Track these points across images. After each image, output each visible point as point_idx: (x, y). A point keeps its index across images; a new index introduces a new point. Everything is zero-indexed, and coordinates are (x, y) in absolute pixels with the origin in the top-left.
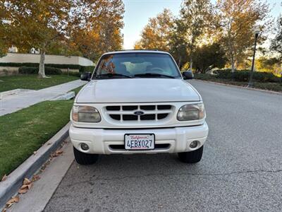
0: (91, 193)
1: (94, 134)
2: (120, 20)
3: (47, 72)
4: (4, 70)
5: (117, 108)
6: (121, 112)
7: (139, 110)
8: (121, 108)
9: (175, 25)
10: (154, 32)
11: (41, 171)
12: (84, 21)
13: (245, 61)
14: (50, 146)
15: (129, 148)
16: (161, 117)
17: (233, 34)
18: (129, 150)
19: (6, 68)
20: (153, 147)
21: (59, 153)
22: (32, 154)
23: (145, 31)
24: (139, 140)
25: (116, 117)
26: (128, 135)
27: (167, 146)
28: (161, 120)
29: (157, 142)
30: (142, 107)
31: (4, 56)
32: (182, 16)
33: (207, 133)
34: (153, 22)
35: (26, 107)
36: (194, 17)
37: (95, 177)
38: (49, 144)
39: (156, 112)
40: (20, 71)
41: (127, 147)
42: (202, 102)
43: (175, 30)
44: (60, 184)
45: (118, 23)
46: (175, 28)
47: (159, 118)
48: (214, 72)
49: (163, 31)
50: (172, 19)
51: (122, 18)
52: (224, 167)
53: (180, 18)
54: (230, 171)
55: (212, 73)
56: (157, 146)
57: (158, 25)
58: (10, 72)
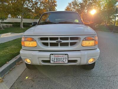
0: (32, 87)
1: (33, 54)
2: (56, 3)
3: (24, 26)
4: (6, 25)
5: (47, 39)
6: (49, 41)
7: (59, 40)
8: (49, 39)
9: (80, 5)
10: (70, 9)
11: (9, 72)
12: (40, 3)
13: (111, 21)
14: (16, 59)
15: (53, 62)
16: (72, 44)
17: (106, 9)
18: (53, 63)
19: (7, 24)
20: (67, 62)
21: (21, 63)
22: (6, 63)
23: (66, 8)
24: (59, 58)
25: (46, 44)
26: (52, 54)
27: (75, 61)
28: (72, 46)
29: (69, 59)
30: (61, 38)
31: (6, 19)
32: (83, 1)
33: (99, 54)
34: (70, 4)
35: (11, 40)
36: (88, 2)
37: (36, 77)
38: (16, 58)
39: (69, 41)
40: (13, 25)
41: (51, 62)
42: (96, 35)
43: (80, 8)
44: (16, 80)
45: (54, 4)
46: (80, 7)
47: (71, 45)
48: (97, 26)
49: (74, 8)
50: (78, 3)
51: (56, 2)
52: (107, 72)
53: (82, 2)
54: (110, 75)
55: (96, 27)
56: (69, 61)
57: (72, 6)
58: (9, 26)
